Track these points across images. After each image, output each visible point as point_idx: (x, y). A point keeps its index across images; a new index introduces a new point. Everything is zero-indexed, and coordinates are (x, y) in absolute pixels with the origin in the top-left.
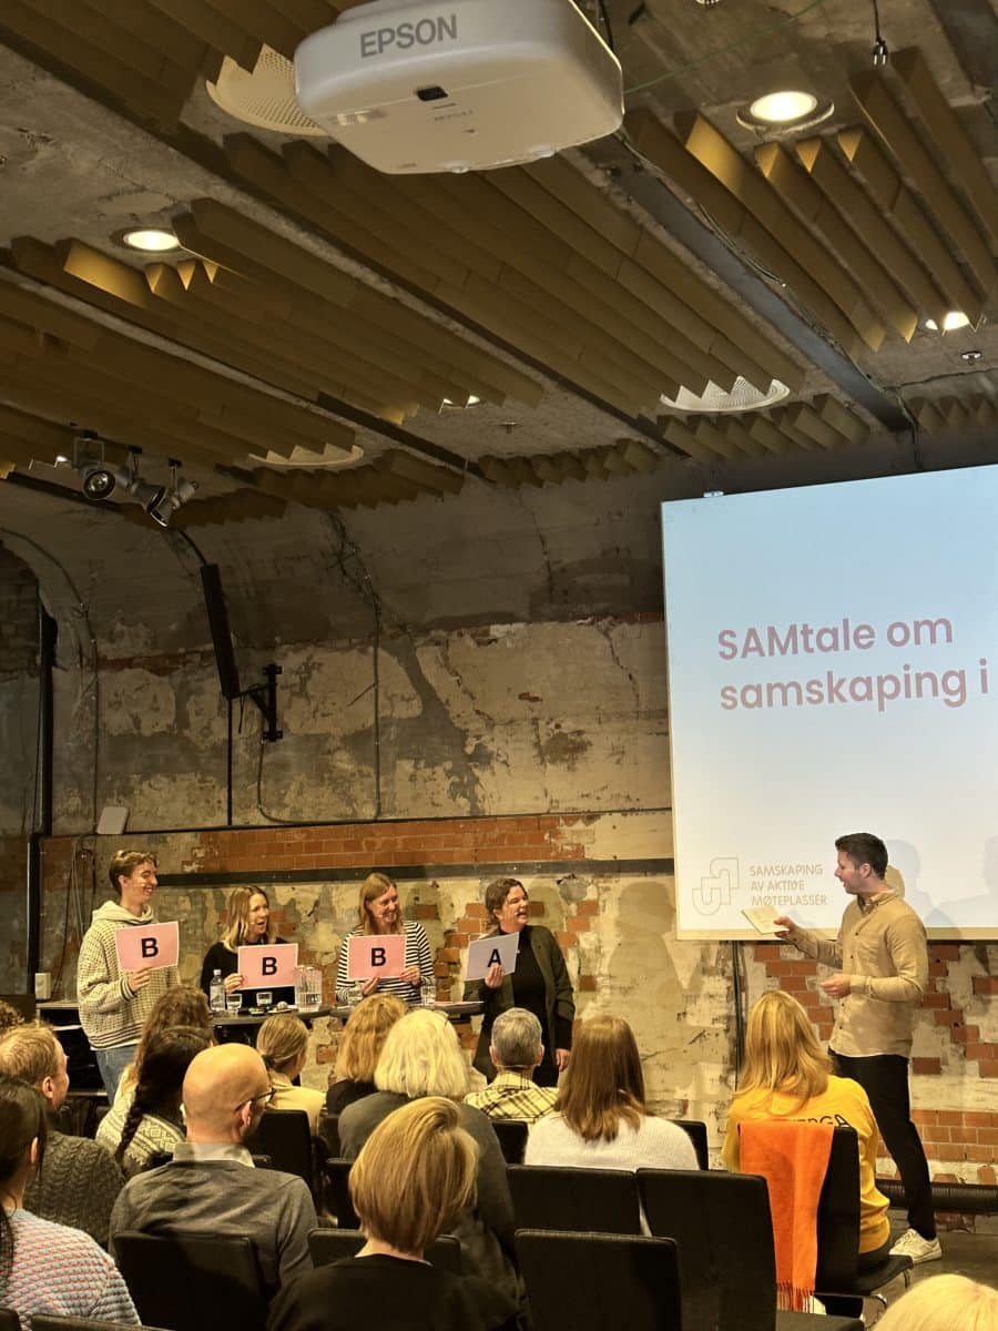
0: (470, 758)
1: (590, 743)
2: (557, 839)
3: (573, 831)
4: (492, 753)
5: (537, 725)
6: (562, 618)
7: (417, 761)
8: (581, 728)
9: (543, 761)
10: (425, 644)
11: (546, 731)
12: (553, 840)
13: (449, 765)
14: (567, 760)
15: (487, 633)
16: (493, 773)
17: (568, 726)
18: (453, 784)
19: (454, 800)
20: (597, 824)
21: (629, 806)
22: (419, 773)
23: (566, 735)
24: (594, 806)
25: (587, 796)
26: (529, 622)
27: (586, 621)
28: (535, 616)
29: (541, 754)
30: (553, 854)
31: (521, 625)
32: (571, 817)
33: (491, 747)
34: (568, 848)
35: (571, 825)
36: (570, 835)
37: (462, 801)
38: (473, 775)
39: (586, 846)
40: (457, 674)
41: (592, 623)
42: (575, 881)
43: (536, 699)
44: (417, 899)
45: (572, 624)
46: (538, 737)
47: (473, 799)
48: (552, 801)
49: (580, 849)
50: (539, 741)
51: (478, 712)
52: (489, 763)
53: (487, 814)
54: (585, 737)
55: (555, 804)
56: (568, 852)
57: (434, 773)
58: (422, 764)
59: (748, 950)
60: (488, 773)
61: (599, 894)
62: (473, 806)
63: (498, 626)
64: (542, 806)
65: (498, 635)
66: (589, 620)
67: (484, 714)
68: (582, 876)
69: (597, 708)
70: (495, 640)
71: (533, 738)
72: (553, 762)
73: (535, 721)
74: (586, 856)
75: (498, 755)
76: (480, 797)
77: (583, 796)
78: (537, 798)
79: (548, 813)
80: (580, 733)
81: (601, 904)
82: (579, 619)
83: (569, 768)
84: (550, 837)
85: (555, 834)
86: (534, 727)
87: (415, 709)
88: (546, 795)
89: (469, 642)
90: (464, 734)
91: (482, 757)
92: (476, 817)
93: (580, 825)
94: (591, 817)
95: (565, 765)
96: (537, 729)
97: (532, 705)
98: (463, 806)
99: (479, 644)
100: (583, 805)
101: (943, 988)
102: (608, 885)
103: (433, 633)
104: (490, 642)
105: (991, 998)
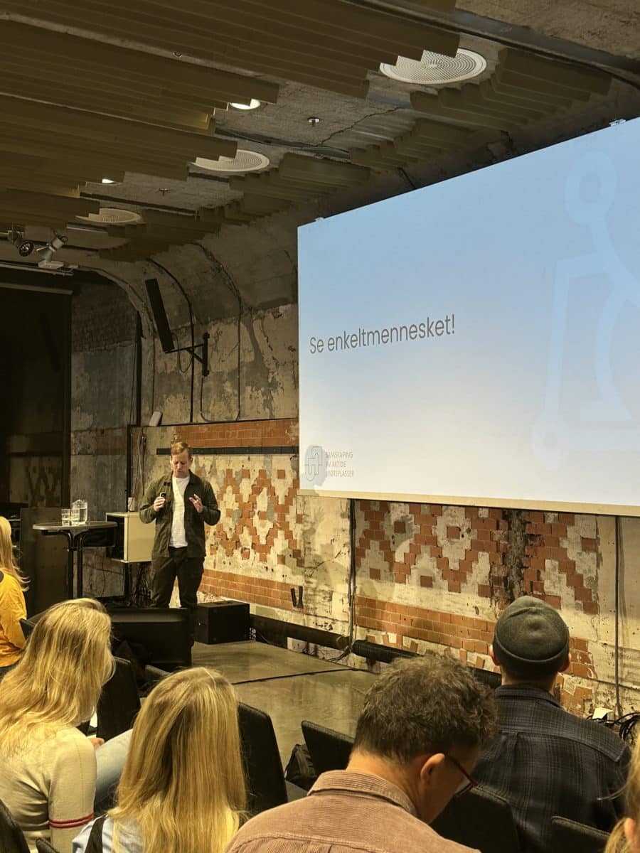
0: (270, 385)
2: (290, 433)
3: (295, 429)
7: (252, 387)
9: (295, 387)
10: (256, 319)
13: (263, 389)
15: (278, 311)
16: (278, 394)
18: (264, 400)
19: (264, 409)
22: (253, 394)
28: (295, 300)
30: (288, 442)
31: (289, 306)
33: (278, 379)
34: (294, 438)
35: (295, 425)
37: (267, 410)
40: (267, 336)
42: (296, 458)
47: (271, 410)
52: (277, 388)
53: (275, 418)
56: (293, 442)
57: (258, 394)
58: (254, 389)
59: (358, 505)
62: (271, 414)
63: (282, 307)
65: (282, 312)
67: (275, 359)
70: (281, 315)
71: (292, 373)
75: (280, 383)
76: (273, 408)
84: (287, 432)
85: (289, 430)
86: (292, 366)
87: (252, 357)
88: (296, 407)
89: (271, 317)
90: (268, 371)
91: (274, 385)
92: (271, 419)
98: (265, 414)
99: (275, 317)
101: (435, 532)
103: (259, 312)
104: (279, 316)
105: (455, 540)
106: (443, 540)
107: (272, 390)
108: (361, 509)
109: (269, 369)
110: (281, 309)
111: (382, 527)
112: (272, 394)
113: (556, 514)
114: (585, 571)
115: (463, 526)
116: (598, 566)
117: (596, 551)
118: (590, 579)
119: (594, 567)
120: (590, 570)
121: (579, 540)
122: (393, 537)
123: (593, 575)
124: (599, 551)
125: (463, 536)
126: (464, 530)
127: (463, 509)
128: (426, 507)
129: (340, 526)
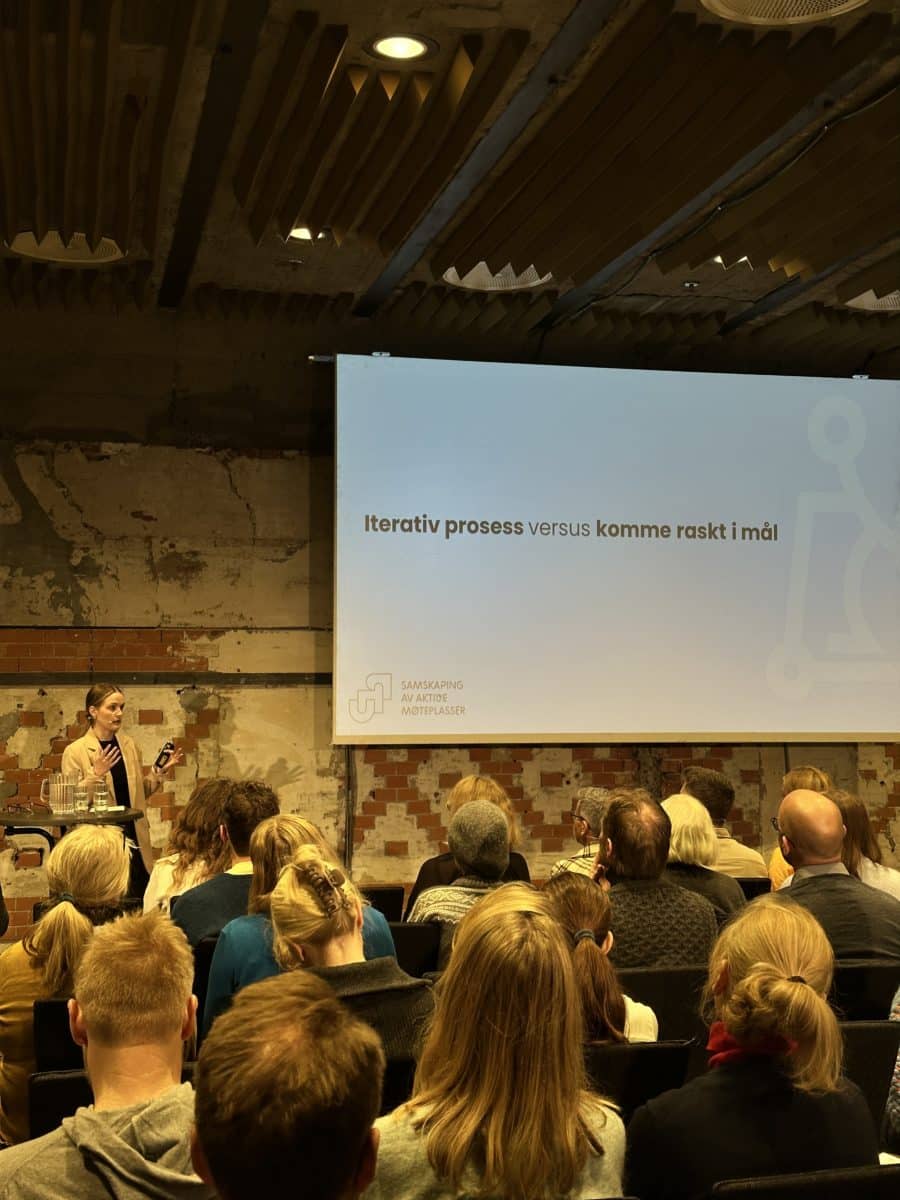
0: (75, 569)
1: (205, 564)
2: (180, 651)
3: (197, 645)
4: (100, 567)
5: (151, 543)
6: (180, 444)
7: (13, 569)
8: (197, 549)
9: (155, 578)
10: (27, 452)
11: (159, 550)
12: (176, 653)
13: (51, 575)
14: (180, 579)
15: (97, 449)
16: (101, 586)
17: (183, 546)
18: (53, 594)
19: (56, 610)
20: (220, 640)
21: (242, 624)
22: (15, 581)
23: (181, 554)
24: (217, 623)
25: (200, 613)
26: (145, 445)
27: (204, 450)
28: (151, 438)
29: (154, 572)
30: (175, 665)
31: (136, 446)
32: (195, 633)
33: (100, 561)
34: (192, 660)
35: (195, 639)
36: (193, 650)
37: (64, 611)
38: (78, 585)
39: (210, 660)
40: (63, 486)
41: (210, 453)
42: (196, 691)
43: (149, 518)
44: (20, 706)
45: (190, 451)
46: (151, 554)
47: (78, 611)
48: (163, 616)
49: (204, 661)
50: (152, 559)
51: (86, 526)
52: (97, 575)
53: (92, 625)
54: (200, 558)
55: (165, 619)
56: (191, 665)
57: (33, 582)
58: (19, 571)
59: (359, 755)
60: (95, 585)
61: (220, 704)
62: (77, 617)
63: (110, 444)
64: (153, 620)
65: (110, 452)
66: (207, 449)
67: (92, 528)
68: (202, 687)
69: (214, 532)
70: (108, 457)
71: (146, 555)
72: (166, 579)
73: (148, 539)
74: (210, 669)
75: (108, 569)
76: (85, 609)
77: (196, 613)
78: (147, 612)
79: (159, 626)
80: (195, 554)
81: (221, 712)
82: (198, 447)
83: (182, 586)
84: (174, 649)
85: (178, 647)
86: (147, 545)
87: (14, 516)
88: (157, 609)
89: (80, 457)
90: (69, 546)
91: (89, 570)
92: (81, 627)
93: (204, 640)
94: (216, 633)
95: (179, 583)
96: (150, 547)
97: (146, 523)
98: (66, 616)
99: (89, 459)
100: (196, 622)
101: (519, 782)
102: (229, 695)
103: (37, 442)
104: (101, 458)
105: (555, 789)
106: (532, 790)
107: (82, 578)
108: (366, 762)
109: (73, 542)
110: (108, 448)
111: (413, 782)
112: (83, 583)
113: (708, 749)
114: (745, 805)
115: (569, 771)
116: (761, 797)
117: (759, 782)
118: (752, 812)
119: (756, 799)
120: (751, 803)
121: (737, 773)
122: (436, 794)
123: (755, 807)
124: (763, 782)
125: (568, 783)
126: (572, 774)
127: (569, 752)
128: (502, 751)
129: (316, 790)
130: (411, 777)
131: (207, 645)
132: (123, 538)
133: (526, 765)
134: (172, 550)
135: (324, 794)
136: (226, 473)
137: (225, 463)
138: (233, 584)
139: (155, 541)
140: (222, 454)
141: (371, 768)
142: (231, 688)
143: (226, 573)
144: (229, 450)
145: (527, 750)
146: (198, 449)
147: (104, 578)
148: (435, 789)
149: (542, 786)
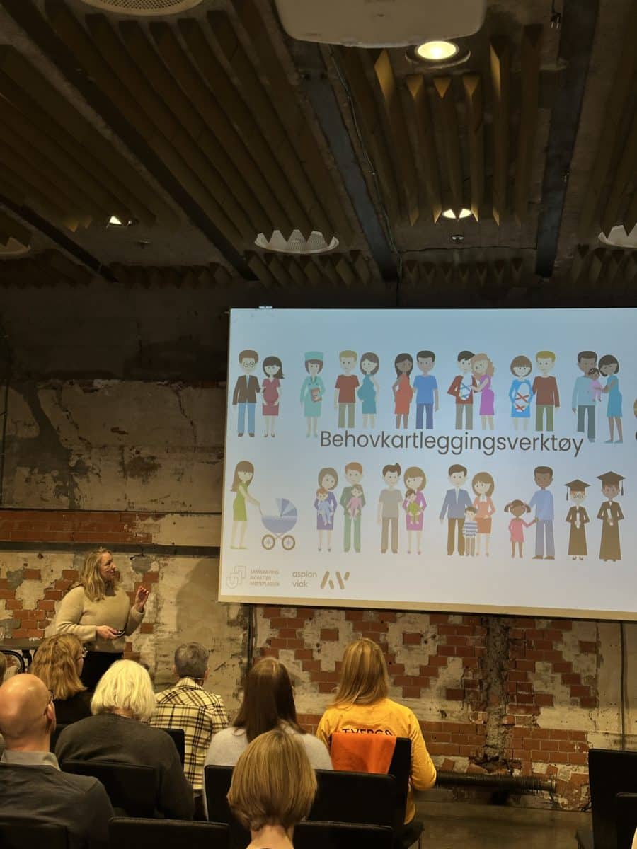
0: (71, 469)
1: (160, 465)
2: (133, 528)
3: (145, 524)
4: (89, 467)
5: (123, 450)
6: (146, 379)
7: (32, 468)
8: (154, 455)
9: (125, 476)
10: (45, 388)
11: (128, 456)
12: (130, 530)
13: (56, 473)
14: (142, 476)
15: (91, 384)
16: (89, 481)
17: (145, 453)
18: (57, 486)
19: (58, 497)
20: (162, 521)
21: (184, 509)
22: (32, 477)
23: (143, 459)
24: (159, 508)
25: (155, 501)
26: (123, 379)
27: (163, 383)
28: (127, 376)
29: (124, 470)
30: (129, 539)
31: (116, 381)
32: (144, 514)
33: (89, 463)
34: (141, 536)
35: (144, 520)
36: (142, 527)
37: (64, 499)
38: (73, 481)
39: (153, 535)
40: (67, 411)
41: (166, 385)
42: (143, 559)
43: (123, 433)
44: (26, 565)
45: (153, 384)
46: (123, 458)
47: (72, 498)
48: (129, 503)
49: (149, 537)
50: (124, 461)
51: (80, 438)
52: (86, 474)
53: (81, 509)
54: (156, 461)
55: (131, 505)
56: (140, 538)
57: (44, 478)
58: (36, 471)
59: (260, 611)
60: (85, 480)
61: (160, 568)
62: (72, 503)
63: (99, 380)
64: (123, 506)
65: (99, 386)
66: (166, 382)
67: (85, 440)
68: (148, 555)
69: (167, 442)
70: (97, 390)
71: (120, 459)
72: (132, 476)
73: (121, 448)
74: (153, 542)
75: (93, 469)
76: (77, 497)
77: (152, 501)
78: (118, 500)
79: (126, 511)
80: (153, 458)
81: (160, 574)
82: (158, 381)
83: (143, 481)
84: (129, 527)
85: (132, 525)
86: (121, 451)
87: (34, 432)
88: (125, 498)
89: (77, 388)
90: (69, 452)
91: (82, 470)
92: (73, 510)
93: (150, 521)
94: (158, 515)
95: (141, 479)
96: (122, 454)
97: (121, 436)
98: (64, 502)
99: (85, 391)
100: (151, 507)
101: (385, 639)
102: (167, 562)
103: (52, 381)
104: (93, 391)
105: (414, 646)
106: (396, 646)
107: (76, 476)
108: (265, 616)
109: (72, 450)
110: (98, 383)
111: (300, 634)
112: (77, 480)
113: (550, 621)
114: (583, 671)
115: (427, 632)
116: (598, 665)
117: (596, 652)
118: (589, 677)
119: (594, 667)
120: (588, 670)
121: (577, 643)
122: (318, 645)
123: (593, 674)
124: (601, 651)
125: (426, 642)
126: (429, 635)
127: (427, 617)
128: (372, 614)
129: (226, 635)
130: (300, 630)
131: (152, 524)
132: (104, 446)
133: (391, 626)
134: (137, 456)
135: (232, 640)
136: (177, 399)
137: (177, 392)
138: (178, 480)
139: (126, 449)
140: (175, 385)
141: (268, 622)
142: (168, 557)
143: (173, 472)
144: (181, 383)
145: (393, 613)
146: (159, 383)
147: (91, 475)
148: (317, 641)
149: (404, 643)
